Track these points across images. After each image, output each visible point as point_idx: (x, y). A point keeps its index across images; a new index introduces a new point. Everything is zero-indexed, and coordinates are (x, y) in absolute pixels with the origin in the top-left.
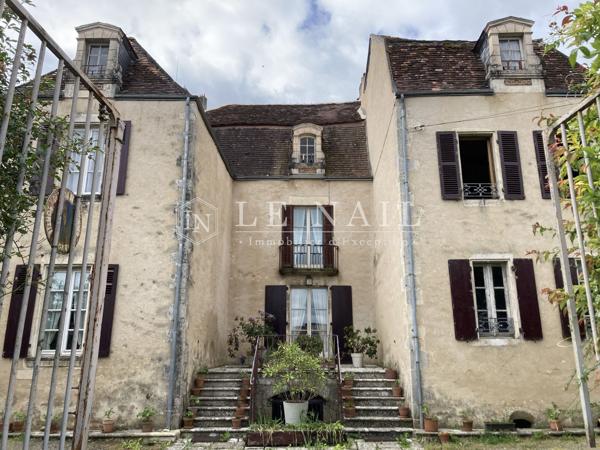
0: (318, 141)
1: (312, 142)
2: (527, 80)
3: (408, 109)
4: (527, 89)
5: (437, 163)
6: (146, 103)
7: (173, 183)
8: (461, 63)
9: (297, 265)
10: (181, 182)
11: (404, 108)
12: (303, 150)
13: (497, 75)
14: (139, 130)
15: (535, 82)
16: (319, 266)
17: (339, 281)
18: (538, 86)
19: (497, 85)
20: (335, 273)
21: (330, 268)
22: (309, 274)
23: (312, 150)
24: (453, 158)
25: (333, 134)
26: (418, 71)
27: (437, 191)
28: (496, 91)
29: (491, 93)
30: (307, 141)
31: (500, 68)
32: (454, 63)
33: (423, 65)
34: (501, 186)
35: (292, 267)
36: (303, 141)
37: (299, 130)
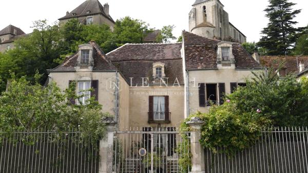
0: (163, 69)
1: (160, 69)
2: (229, 65)
3: (190, 75)
4: (229, 67)
5: (198, 93)
6: (103, 73)
7: (113, 101)
8: (210, 54)
9: (155, 119)
10: (115, 101)
11: (188, 75)
12: (157, 73)
13: (220, 62)
14: (101, 83)
15: (232, 65)
16: (163, 120)
17: (171, 125)
18: (233, 66)
19: (219, 66)
20: (169, 122)
21: (167, 121)
22: (159, 123)
23: (160, 72)
24: (204, 92)
25: (169, 64)
26: (194, 58)
27: (198, 103)
28: (219, 68)
29: (217, 69)
30: (159, 69)
31: (221, 60)
32: (207, 55)
33: (196, 56)
34: (219, 102)
35: (153, 120)
36: (157, 69)
37: (155, 65)
